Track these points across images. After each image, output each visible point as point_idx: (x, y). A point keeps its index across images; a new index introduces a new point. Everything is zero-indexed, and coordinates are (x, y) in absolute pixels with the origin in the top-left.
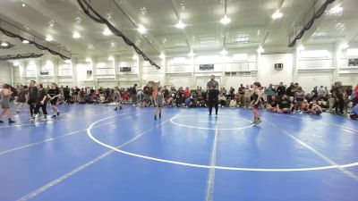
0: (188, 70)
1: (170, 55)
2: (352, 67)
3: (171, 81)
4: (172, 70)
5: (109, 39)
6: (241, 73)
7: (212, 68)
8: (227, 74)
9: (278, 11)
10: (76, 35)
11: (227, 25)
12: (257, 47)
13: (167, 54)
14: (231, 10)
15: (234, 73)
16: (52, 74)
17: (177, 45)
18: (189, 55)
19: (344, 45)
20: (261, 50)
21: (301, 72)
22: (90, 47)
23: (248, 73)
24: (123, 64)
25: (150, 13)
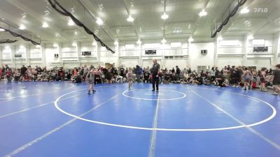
0: (136, 54)
1: (122, 42)
2: (256, 53)
3: (123, 63)
4: (124, 54)
5: (73, 29)
6: (177, 57)
7: (155, 53)
8: (166, 57)
9: (203, 11)
10: (45, 25)
11: (166, 20)
12: (188, 38)
13: (120, 41)
14: (169, 8)
15: (171, 57)
16: (24, 56)
17: (128, 34)
18: (138, 43)
19: (250, 37)
20: (191, 40)
21: (220, 56)
22: (57, 35)
23: (182, 57)
24: (85, 49)
25: (106, 9)
